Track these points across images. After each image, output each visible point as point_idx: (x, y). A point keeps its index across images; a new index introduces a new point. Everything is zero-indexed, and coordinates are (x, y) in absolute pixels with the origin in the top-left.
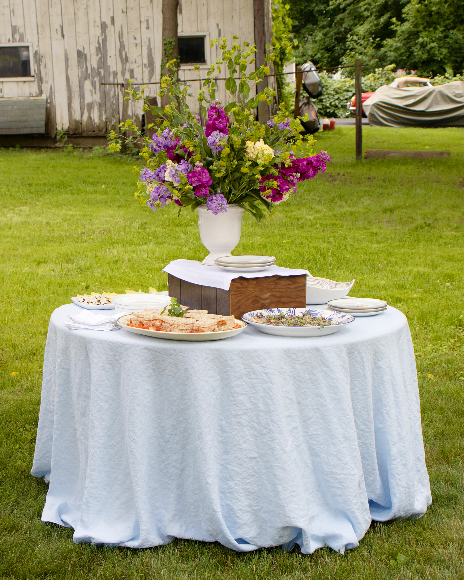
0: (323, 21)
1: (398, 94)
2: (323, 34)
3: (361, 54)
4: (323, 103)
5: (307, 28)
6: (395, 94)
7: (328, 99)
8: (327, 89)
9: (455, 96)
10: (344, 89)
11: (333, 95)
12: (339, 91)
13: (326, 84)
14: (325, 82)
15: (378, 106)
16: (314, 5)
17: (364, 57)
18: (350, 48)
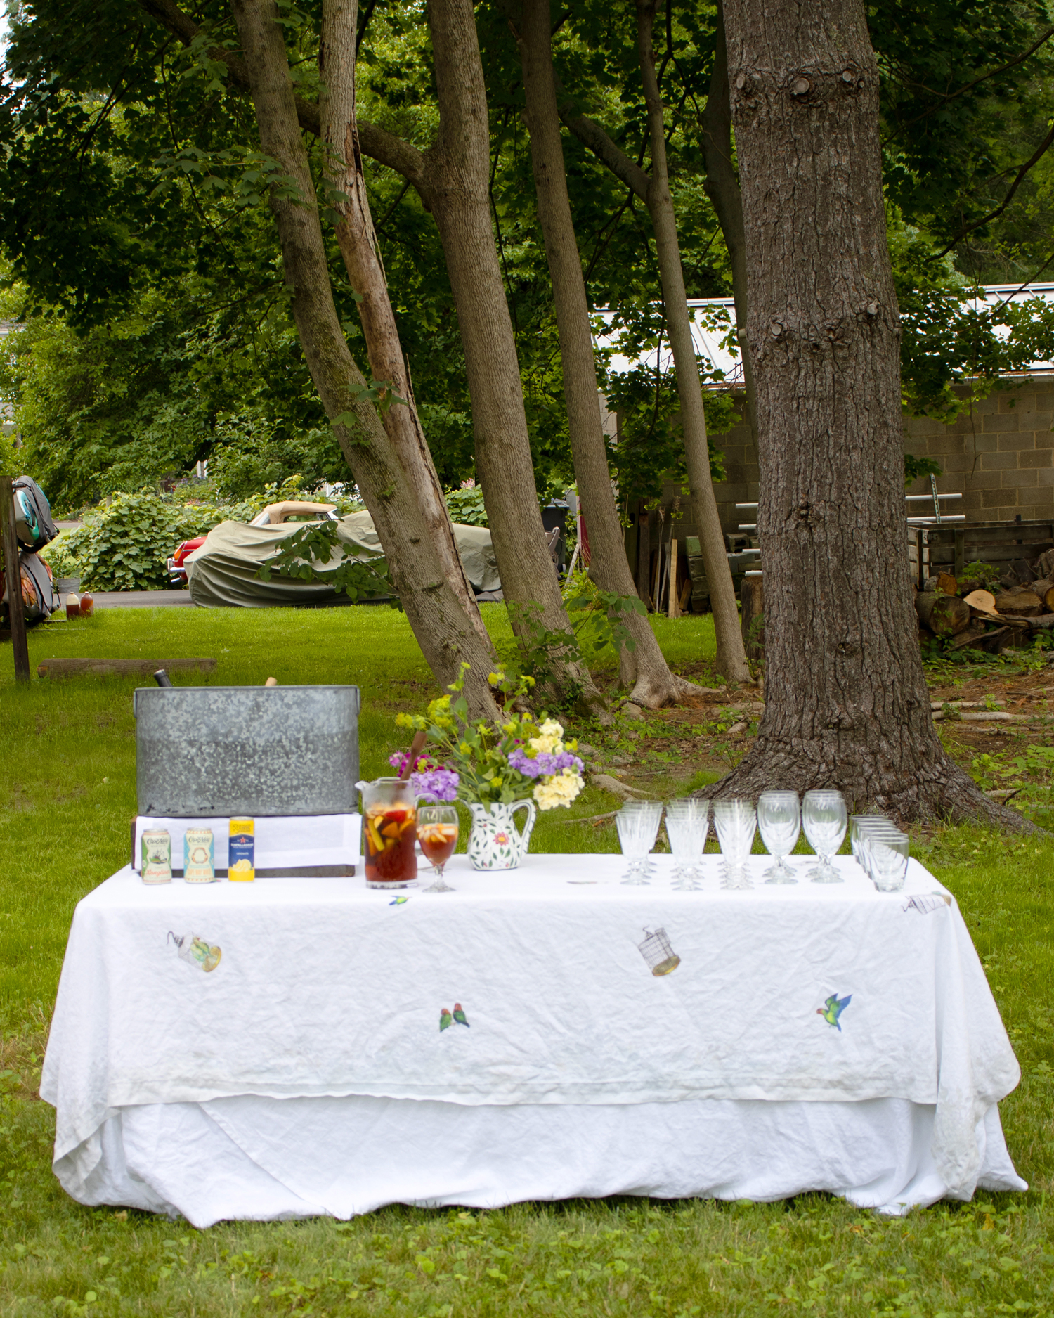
0: (181, 383)
1: (252, 538)
2: (179, 411)
3: (247, 451)
4: (155, 559)
5: (150, 399)
6: (246, 538)
7: (163, 549)
8: (162, 528)
9: (364, 540)
10: (199, 527)
11: (175, 541)
12: (187, 532)
13: (160, 517)
14: (159, 514)
15: (206, 563)
16: (159, 350)
17: (254, 458)
18: (224, 438)
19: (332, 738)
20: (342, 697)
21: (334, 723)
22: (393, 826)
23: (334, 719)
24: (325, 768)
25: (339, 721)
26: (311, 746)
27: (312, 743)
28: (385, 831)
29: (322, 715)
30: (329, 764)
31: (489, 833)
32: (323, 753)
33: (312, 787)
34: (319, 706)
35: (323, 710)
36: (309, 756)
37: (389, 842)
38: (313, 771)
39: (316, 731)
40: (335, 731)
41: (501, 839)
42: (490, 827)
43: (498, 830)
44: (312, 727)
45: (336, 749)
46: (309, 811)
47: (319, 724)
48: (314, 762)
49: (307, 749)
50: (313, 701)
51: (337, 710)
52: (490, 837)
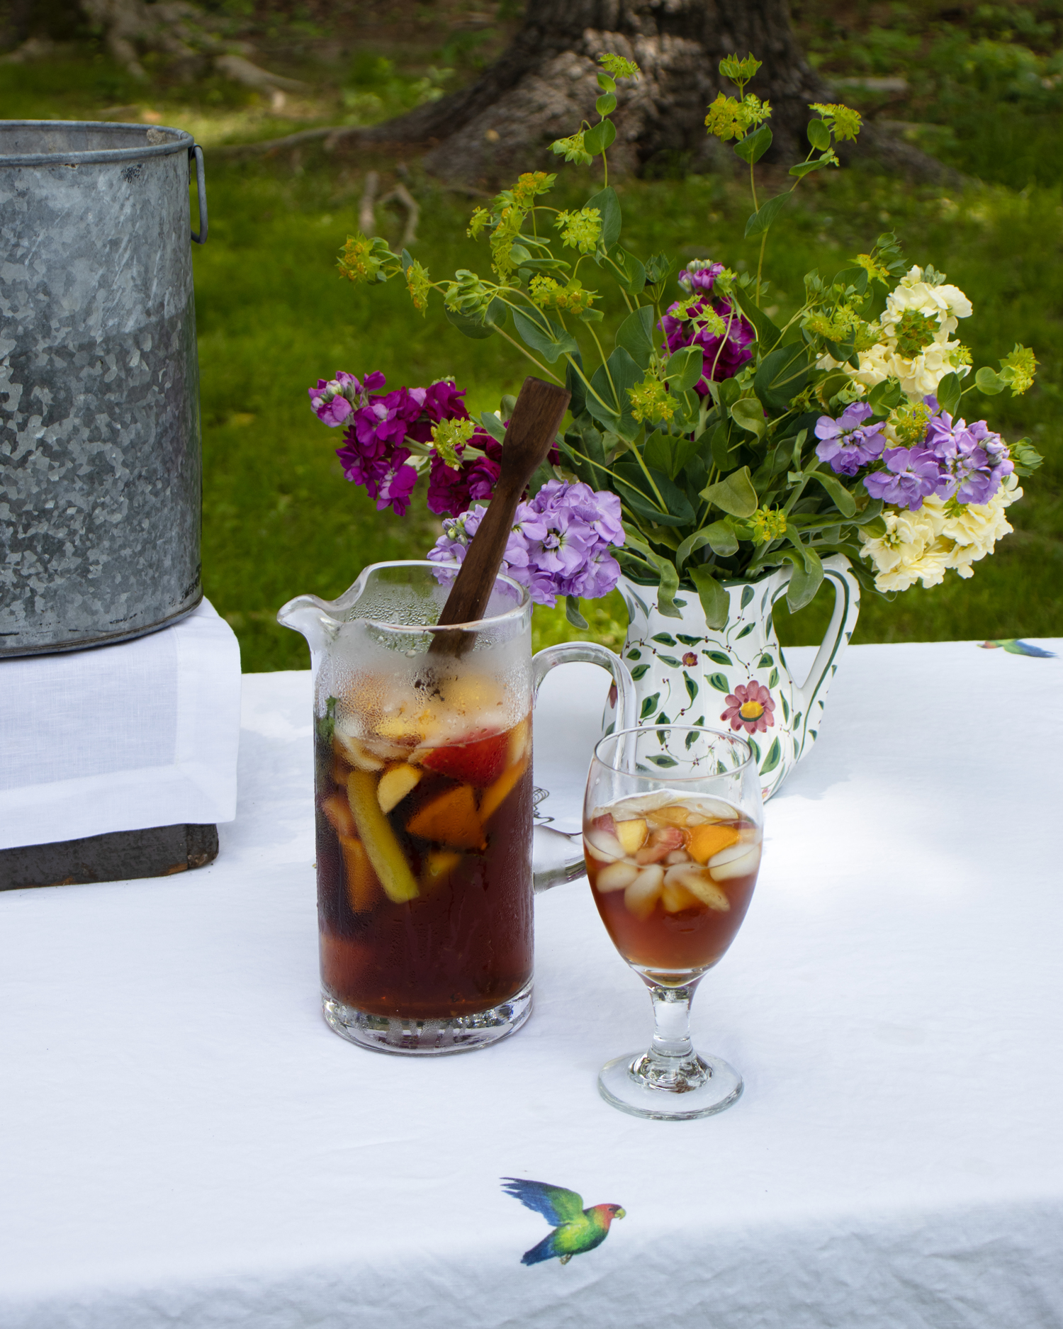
19: (123, 356)
20: (153, 191)
21: (129, 298)
22: (461, 797)
23: (125, 281)
24: (101, 468)
25: (145, 287)
26: (43, 394)
27: (47, 380)
28: (420, 823)
29: (80, 269)
30: (114, 455)
31: (704, 686)
32: (89, 419)
33: (54, 548)
34: (69, 233)
35: (86, 251)
36: (37, 430)
37: (440, 865)
38: (51, 488)
39: (61, 335)
40: (130, 326)
41: (751, 708)
42: (707, 667)
43: (736, 676)
44: (45, 317)
45: (136, 394)
46: (45, 639)
47: (68, 305)
48: (56, 454)
49: (28, 407)
50: (45, 215)
51: (137, 243)
52: (712, 703)
